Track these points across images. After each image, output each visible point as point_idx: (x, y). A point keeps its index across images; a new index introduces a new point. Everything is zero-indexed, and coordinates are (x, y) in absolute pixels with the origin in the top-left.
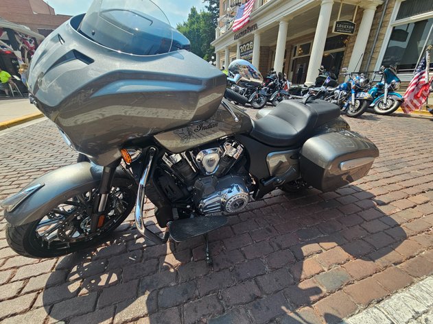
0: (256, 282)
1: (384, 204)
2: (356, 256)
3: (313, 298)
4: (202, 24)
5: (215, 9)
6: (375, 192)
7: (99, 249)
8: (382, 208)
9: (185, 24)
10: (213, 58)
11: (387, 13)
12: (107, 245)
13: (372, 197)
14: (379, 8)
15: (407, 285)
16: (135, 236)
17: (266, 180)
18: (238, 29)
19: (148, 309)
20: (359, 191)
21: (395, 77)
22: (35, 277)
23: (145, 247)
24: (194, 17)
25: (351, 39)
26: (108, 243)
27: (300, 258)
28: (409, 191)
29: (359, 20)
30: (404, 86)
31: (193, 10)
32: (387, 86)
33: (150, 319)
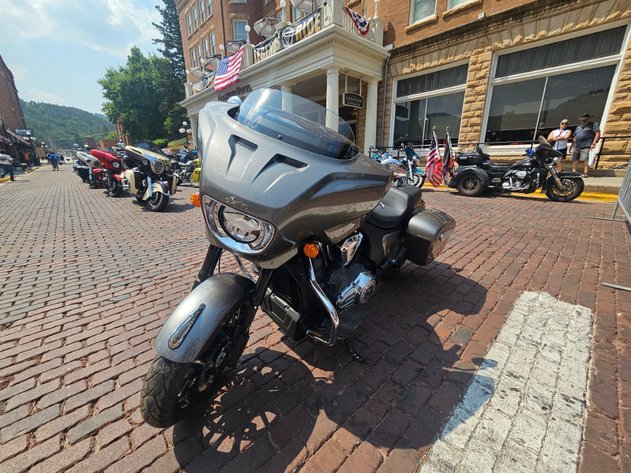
0: (412, 359)
1: (460, 270)
2: (466, 314)
3: (458, 353)
4: (155, 73)
5: (174, 55)
6: (449, 262)
7: (218, 399)
8: (460, 273)
9: (122, 70)
10: (185, 123)
11: (389, 90)
12: (223, 391)
13: (449, 267)
14: (380, 84)
15: (504, 321)
16: (255, 368)
17: (383, 263)
18: (223, 88)
19: (335, 421)
20: (438, 264)
21: (414, 154)
22: (149, 465)
23: (278, 375)
24: (138, 61)
25: (361, 113)
26: (224, 388)
27: (430, 330)
28: (470, 256)
29: (365, 93)
30: (423, 161)
31: (136, 51)
32: (410, 163)
33: (345, 427)
